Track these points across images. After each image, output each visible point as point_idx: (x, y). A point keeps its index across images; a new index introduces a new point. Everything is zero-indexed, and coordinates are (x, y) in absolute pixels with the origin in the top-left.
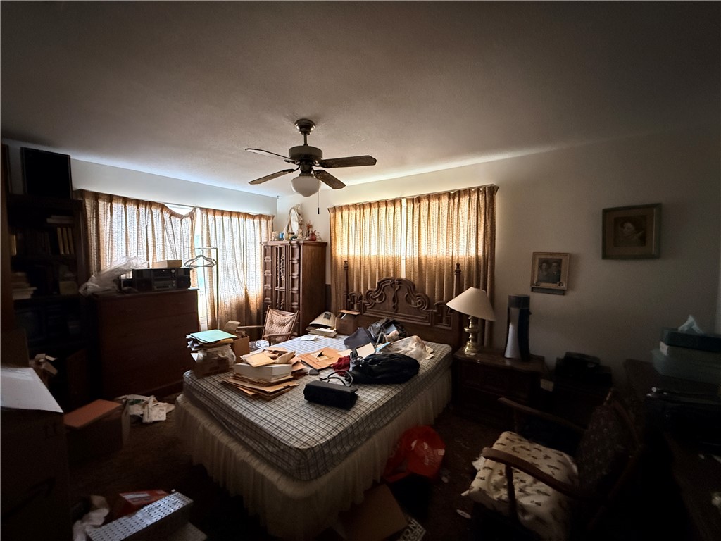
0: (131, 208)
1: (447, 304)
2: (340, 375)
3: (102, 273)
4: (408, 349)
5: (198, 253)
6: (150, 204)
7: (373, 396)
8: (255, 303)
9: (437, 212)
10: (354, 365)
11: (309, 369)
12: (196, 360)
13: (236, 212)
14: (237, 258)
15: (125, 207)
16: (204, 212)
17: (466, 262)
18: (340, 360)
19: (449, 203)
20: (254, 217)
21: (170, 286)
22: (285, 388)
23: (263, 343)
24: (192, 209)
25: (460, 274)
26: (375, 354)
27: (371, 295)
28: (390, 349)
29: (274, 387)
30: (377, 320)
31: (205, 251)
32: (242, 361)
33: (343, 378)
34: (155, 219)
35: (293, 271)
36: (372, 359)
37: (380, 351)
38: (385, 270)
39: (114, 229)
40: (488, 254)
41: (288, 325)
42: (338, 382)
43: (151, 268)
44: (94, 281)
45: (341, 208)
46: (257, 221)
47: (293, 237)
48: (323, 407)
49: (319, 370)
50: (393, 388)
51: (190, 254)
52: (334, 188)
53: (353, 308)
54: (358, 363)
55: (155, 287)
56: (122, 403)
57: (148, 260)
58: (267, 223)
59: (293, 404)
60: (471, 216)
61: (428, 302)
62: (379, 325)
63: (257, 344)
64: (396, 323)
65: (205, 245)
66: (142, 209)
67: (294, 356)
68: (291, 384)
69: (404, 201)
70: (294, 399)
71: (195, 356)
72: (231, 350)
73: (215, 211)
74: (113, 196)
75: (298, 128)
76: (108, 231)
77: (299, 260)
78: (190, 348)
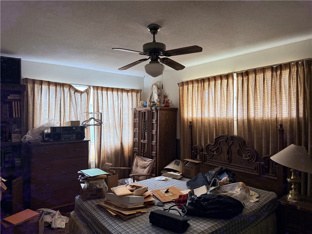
0: (52, 88)
1: (270, 158)
2: (179, 208)
3: (34, 129)
4: (234, 192)
5: (91, 116)
6: (63, 85)
7: (202, 226)
8: (127, 151)
9: (262, 83)
10: (190, 201)
11: (157, 201)
12: (83, 188)
13: (116, 88)
14: (116, 120)
15: (49, 87)
16: (95, 89)
17: (288, 123)
18: (180, 196)
19: (272, 75)
20: (127, 91)
21: (72, 138)
22: (137, 213)
23: (130, 181)
24: (88, 87)
25: (283, 133)
26: (206, 194)
27: (210, 148)
28: (219, 191)
29: (130, 211)
30: (213, 168)
31: (95, 115)
32: (111, 191)
33: (180, 210)
34: (65, 94)
35: (153, 129)
36: (204, 198)
37: (211, 192)
38: (220, 129)
39: (42, 102)
40: (308, 117)
41: (148, 168)
42: (176, 212)
43: (62, 126)
44: (30, 134)
45: (187, 83)
46: (130, 94)
47: (153, 105)
48: (162, 230)
49: (164, 203)
50: (219, 222)
51: (86, 117)
52: (177, 69)
53: (196, 158)
54: (192, 199)
55: (63, 138)
56: (40, 213)
57: (60, 121)
58: (137, 95)
59: (141, 225)
60: (292, 85)
61: (257, 156)
62: (213, 172)
63: (126, 181)
64: (228, 172)
65: (96, 111)
66: (58, 88)
67: (147, 191)
68: (142, 211)
69: (235, 75)
70: (142, 222)
71: (83, 185)
72: (105, 183)
73: (102, 88)
74: (43, 81)
75: (149, 30)
76: (39, 103)
77: (157, 121)
78: (79, 180)
